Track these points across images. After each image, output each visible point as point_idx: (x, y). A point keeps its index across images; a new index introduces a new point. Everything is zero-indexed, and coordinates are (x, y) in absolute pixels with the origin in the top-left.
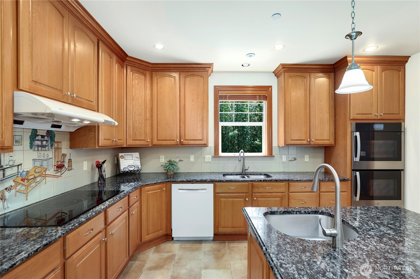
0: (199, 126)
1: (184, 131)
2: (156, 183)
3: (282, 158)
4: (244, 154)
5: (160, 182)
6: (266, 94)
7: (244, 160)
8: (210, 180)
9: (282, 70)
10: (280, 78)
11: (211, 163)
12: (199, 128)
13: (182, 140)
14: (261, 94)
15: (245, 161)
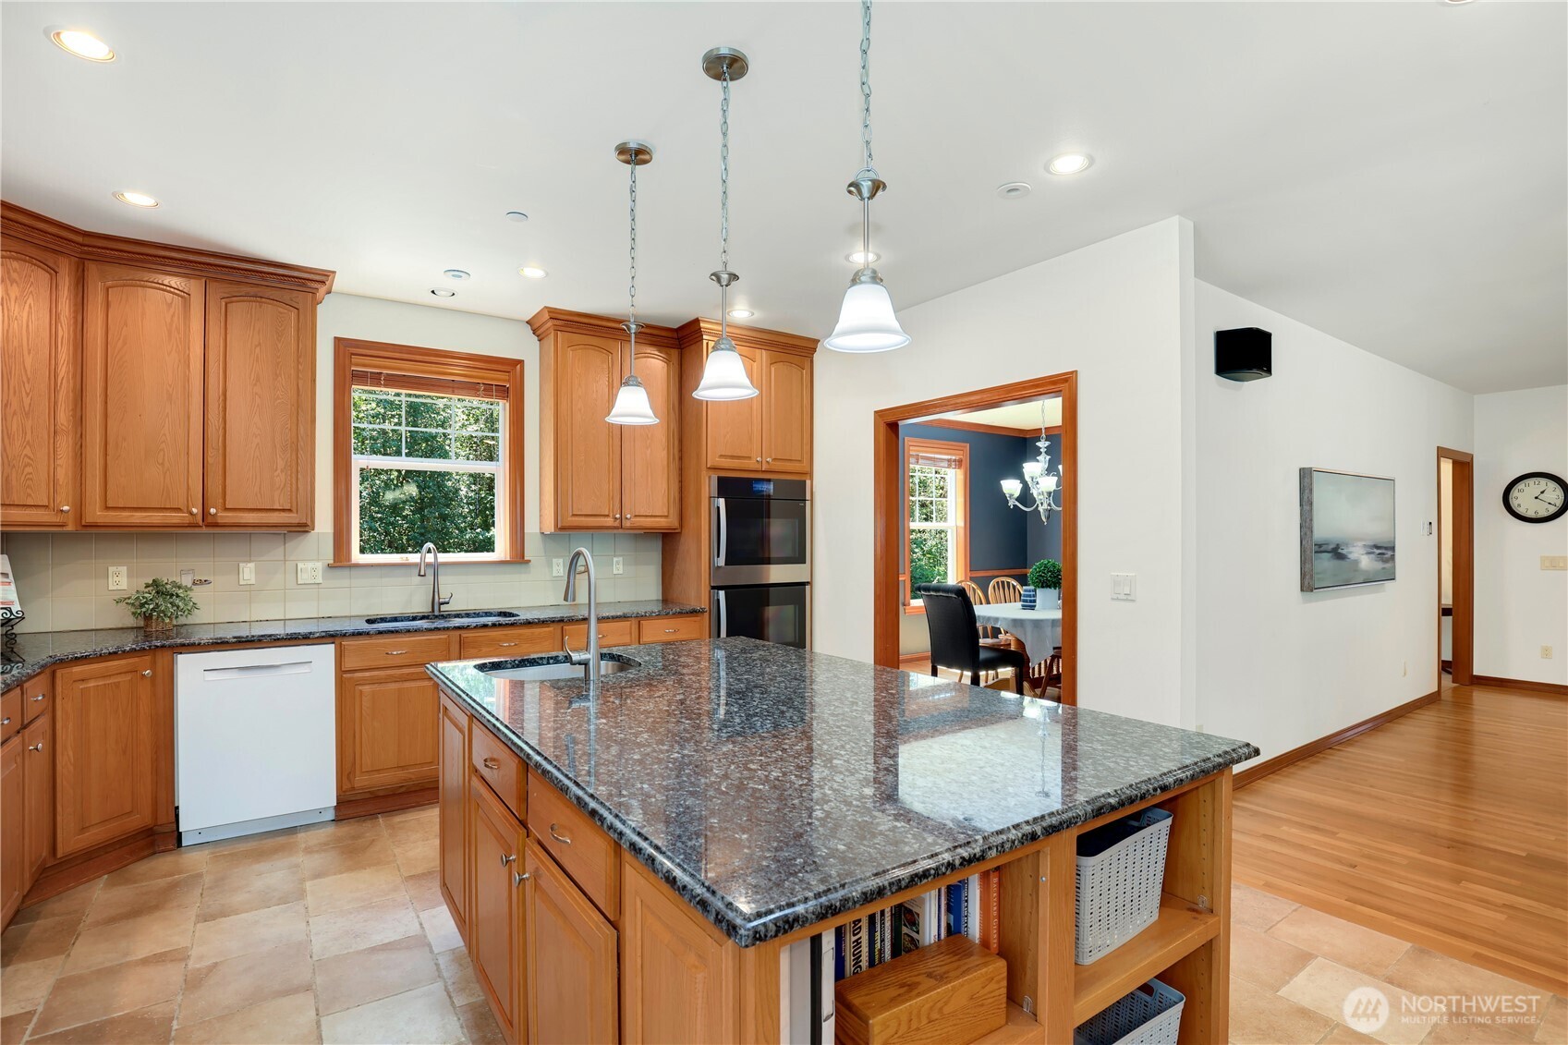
0: (281, 464)
1: (220, 478)
2: (115, 653)
3: (550, 565)
4: (436, 557)
5: (133, 650)
6: (504, 381)
7: (435, 575)
8: (324, 634)
9: (550, 324)
10: (544, 341)
11: (320, 586)
12: (279, 471)
13: (213, 511)
14: (492, 379)
15: (442, 579)
